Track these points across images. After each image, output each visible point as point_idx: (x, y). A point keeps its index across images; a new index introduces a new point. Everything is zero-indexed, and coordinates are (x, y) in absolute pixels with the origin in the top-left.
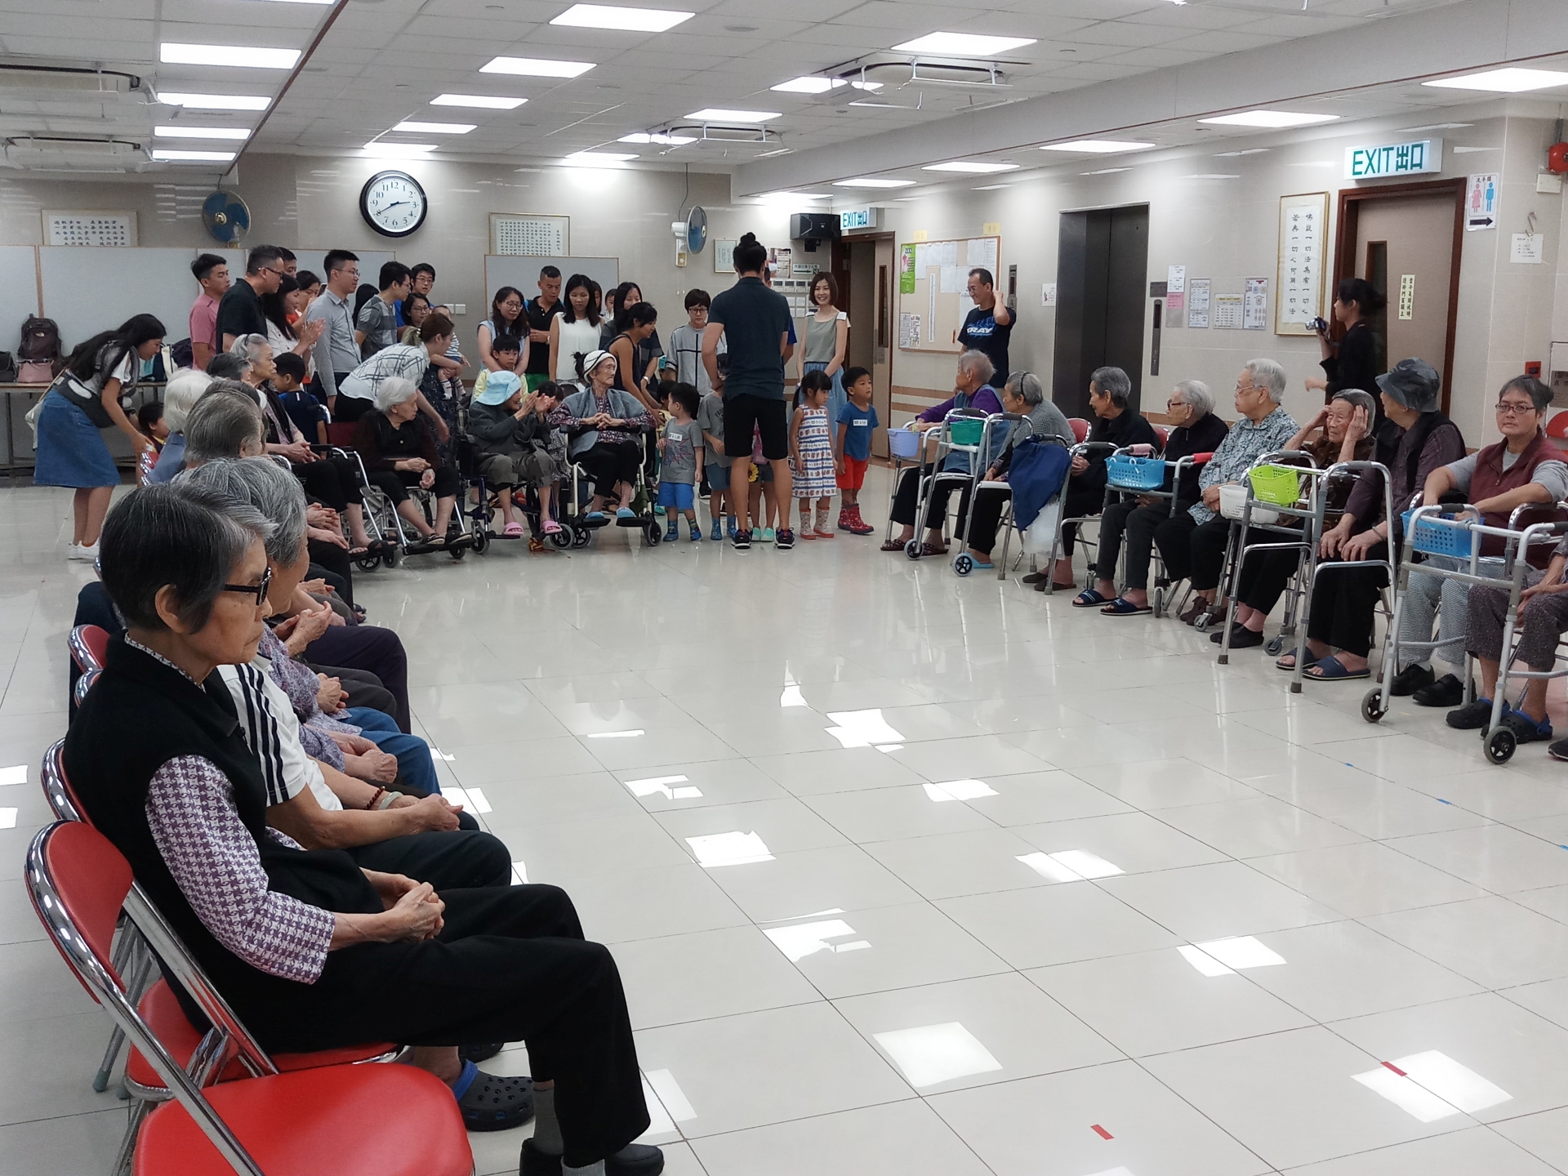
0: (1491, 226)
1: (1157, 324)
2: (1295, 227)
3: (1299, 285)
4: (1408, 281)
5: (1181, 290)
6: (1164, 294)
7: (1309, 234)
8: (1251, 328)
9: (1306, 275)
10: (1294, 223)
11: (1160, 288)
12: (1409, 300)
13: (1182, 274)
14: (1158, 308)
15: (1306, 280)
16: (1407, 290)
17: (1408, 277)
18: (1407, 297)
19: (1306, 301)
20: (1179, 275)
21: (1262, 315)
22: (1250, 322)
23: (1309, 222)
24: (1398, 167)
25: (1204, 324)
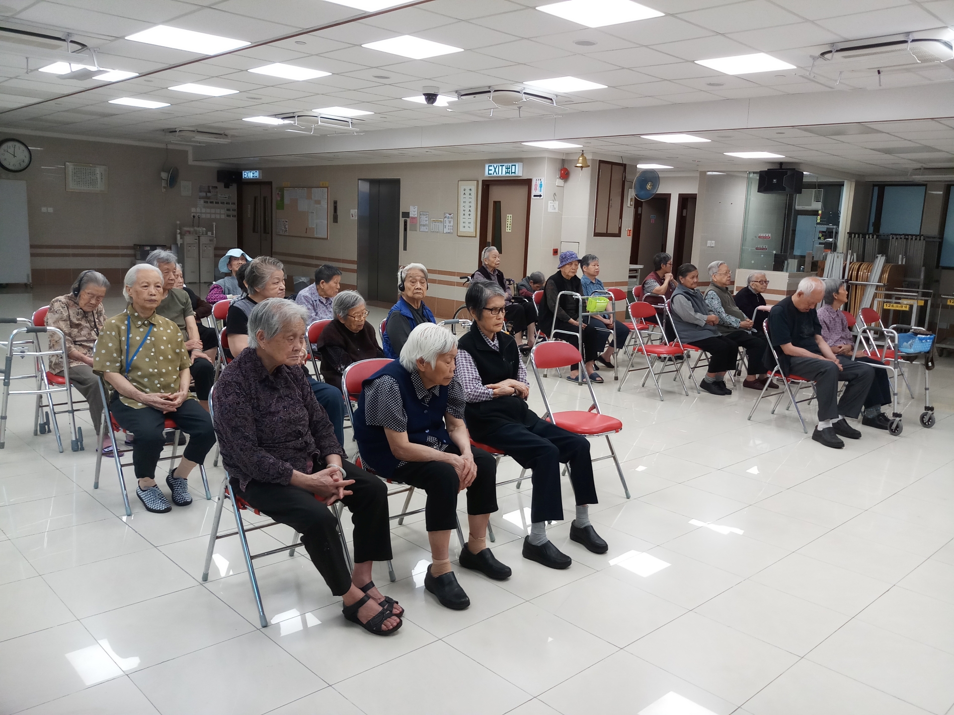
0: (541, 198)
1: (405, 229)
2: (464, 194)
3: (467, 216)
4: (509, 217)
5: (416, 216)
6: (408, 217)
7: (470, 196)
8: (446, 233)
9: (470, 213)
10: (464, 192)
11: (406, 215)
12: (510, 224)
13: (416, 209)
14: (405, 222)
15: (469, 215)
16: (509, 220)
17: (509, 215)
18: (509, 223)
19: (469, 223)
20: (414, 210)
21: (451, 228)
22: (446, 230)
23: (470, 192)
24: (506, 173)
25: (427, 230)
